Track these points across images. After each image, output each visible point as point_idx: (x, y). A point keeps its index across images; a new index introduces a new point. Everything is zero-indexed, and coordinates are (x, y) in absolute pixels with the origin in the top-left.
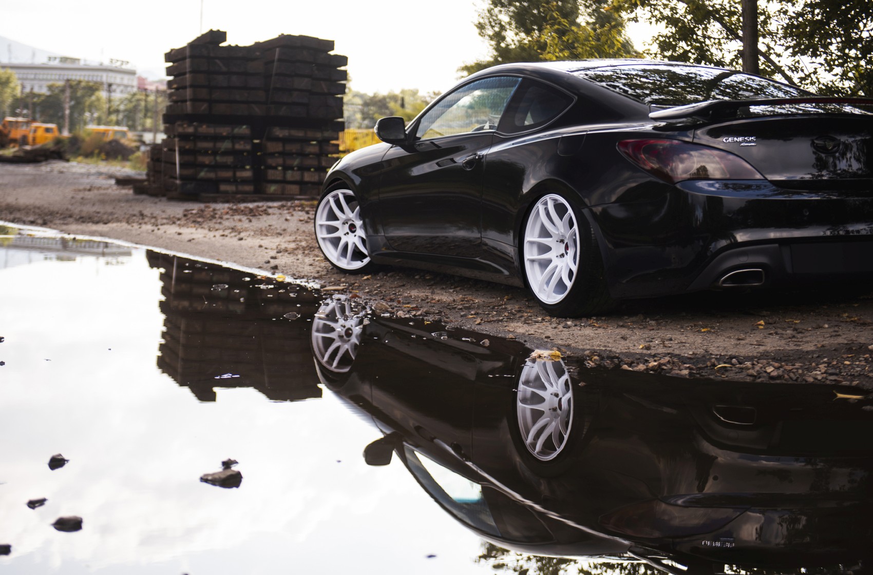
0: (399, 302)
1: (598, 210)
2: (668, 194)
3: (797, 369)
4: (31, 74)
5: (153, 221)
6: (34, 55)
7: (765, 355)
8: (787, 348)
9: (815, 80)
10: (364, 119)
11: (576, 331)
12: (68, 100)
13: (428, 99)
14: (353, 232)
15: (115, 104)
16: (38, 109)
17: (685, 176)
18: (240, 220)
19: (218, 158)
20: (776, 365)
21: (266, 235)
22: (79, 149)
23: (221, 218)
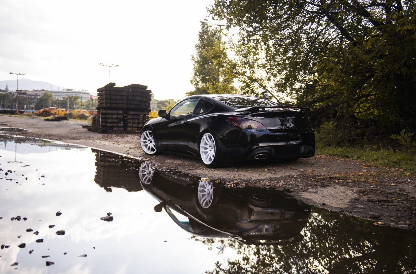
0: (164, 164)
1: (221, 137)
2: (240, 133)
3: (275, 183)
4: (58, 94)
5: (93, 139)
6: (59, 88)
7: (266, 179)
8: (273, 177)
9: (283, 99)
10: (158, 107)
11: (215, 172)
12: (69, 102)
13: (177, 102)
14: (151, 143)
15: (83, 103)
16: (60, 104)
17: (245, 128)
18: (119, 139)
19: (113, 120)
20: (269, 182)
21: (126, 143)
22: (72, 116)
23: (113, 138)
